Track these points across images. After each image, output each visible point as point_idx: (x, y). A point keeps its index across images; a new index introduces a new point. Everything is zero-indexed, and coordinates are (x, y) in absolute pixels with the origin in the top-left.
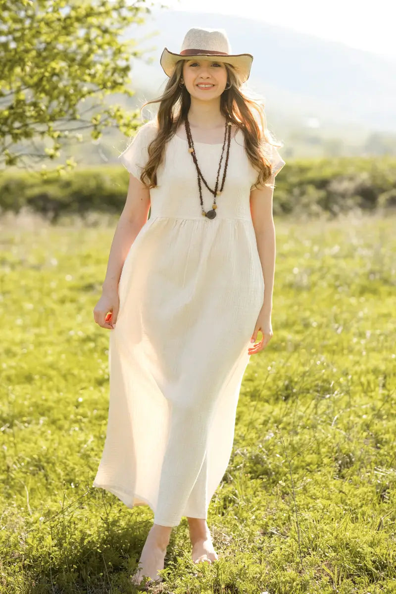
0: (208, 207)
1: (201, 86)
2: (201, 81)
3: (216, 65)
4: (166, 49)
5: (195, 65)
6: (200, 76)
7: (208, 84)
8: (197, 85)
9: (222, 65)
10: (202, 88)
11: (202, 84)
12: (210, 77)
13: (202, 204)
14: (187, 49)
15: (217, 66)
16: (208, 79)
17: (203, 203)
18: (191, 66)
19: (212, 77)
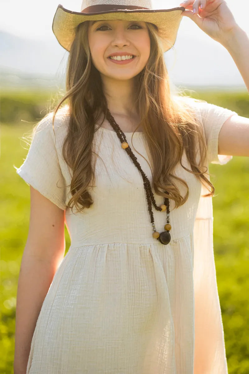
0: (160, 226)
1: (115, 58)
2: (115, 50)
3: (135, 26)
4: (60, 7)
5: (104, 28)
6: (113, 44)
7: (125, 54)
8: (110, 58)
9: (144, 25)
10: (117, 62)
11: (116, 55)
12: (128, 44)
13: (152, 221)
14: (89, 6)
15: (136, 29)
16: (124, 48)
17: (155, 220)
18: (98, 29)
19: (130, 43)
